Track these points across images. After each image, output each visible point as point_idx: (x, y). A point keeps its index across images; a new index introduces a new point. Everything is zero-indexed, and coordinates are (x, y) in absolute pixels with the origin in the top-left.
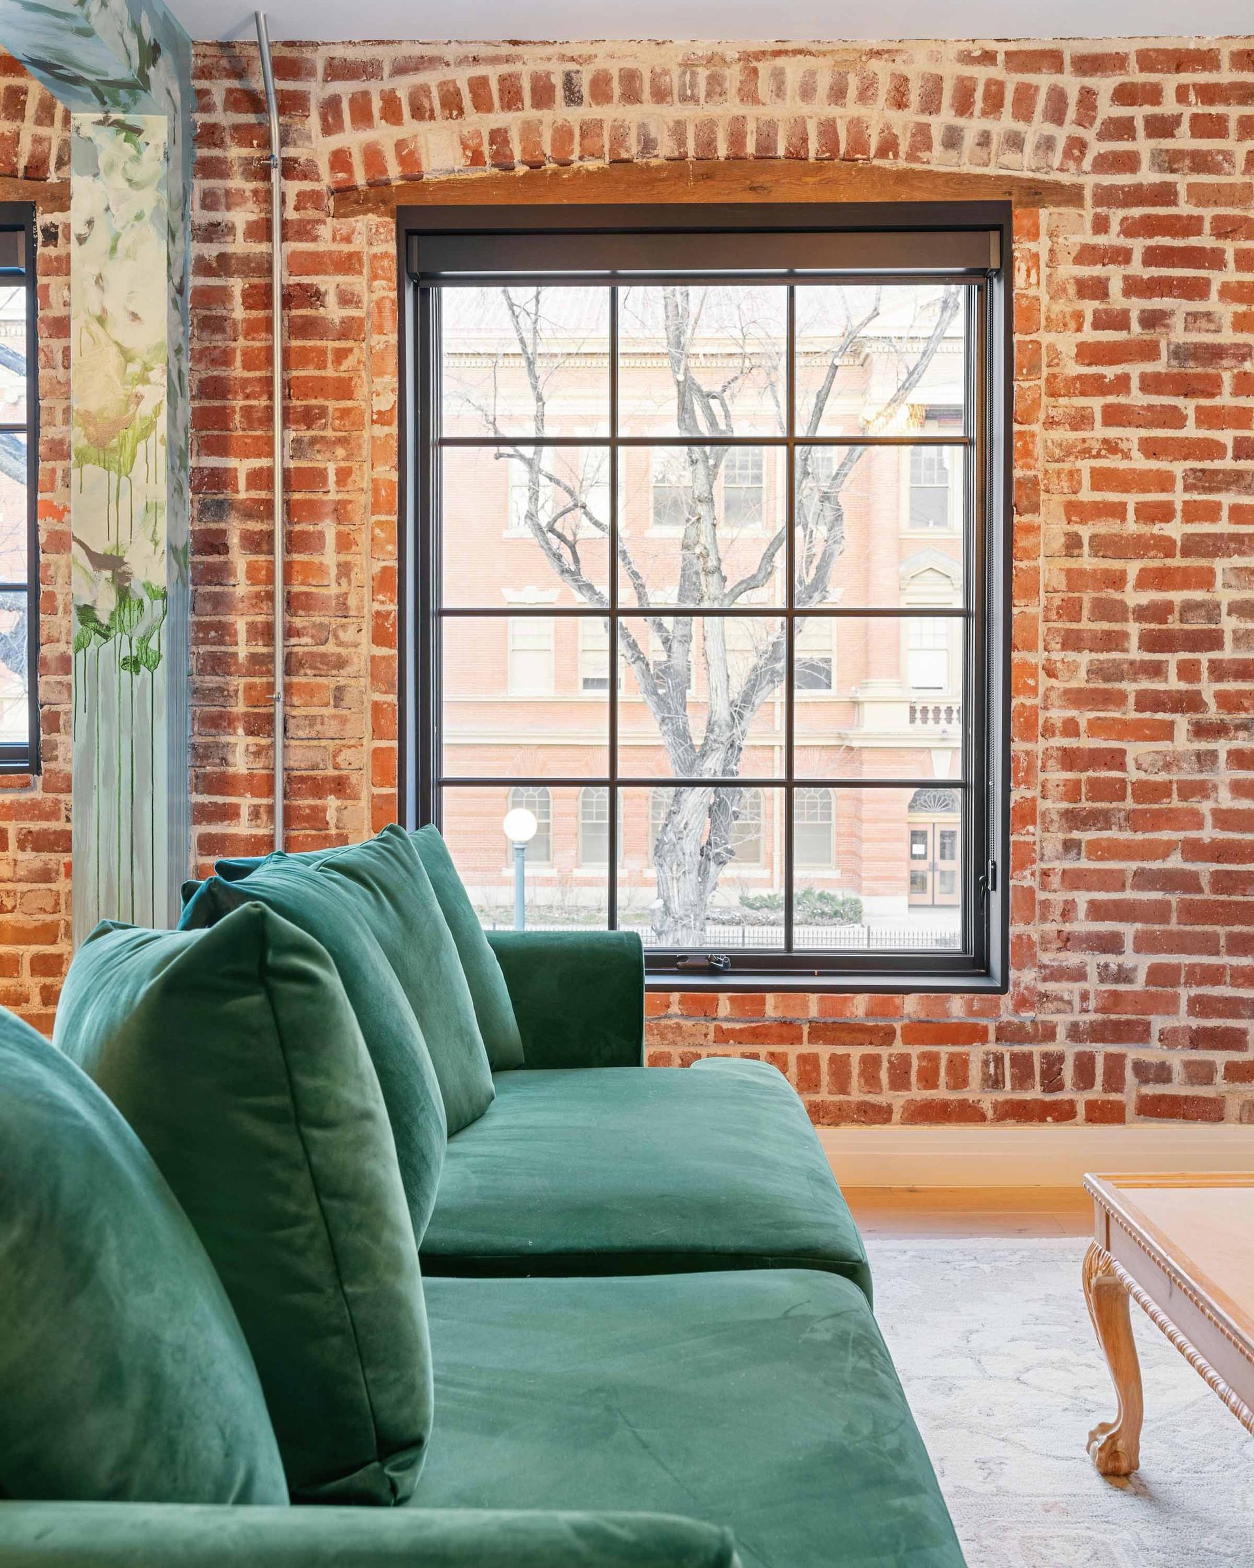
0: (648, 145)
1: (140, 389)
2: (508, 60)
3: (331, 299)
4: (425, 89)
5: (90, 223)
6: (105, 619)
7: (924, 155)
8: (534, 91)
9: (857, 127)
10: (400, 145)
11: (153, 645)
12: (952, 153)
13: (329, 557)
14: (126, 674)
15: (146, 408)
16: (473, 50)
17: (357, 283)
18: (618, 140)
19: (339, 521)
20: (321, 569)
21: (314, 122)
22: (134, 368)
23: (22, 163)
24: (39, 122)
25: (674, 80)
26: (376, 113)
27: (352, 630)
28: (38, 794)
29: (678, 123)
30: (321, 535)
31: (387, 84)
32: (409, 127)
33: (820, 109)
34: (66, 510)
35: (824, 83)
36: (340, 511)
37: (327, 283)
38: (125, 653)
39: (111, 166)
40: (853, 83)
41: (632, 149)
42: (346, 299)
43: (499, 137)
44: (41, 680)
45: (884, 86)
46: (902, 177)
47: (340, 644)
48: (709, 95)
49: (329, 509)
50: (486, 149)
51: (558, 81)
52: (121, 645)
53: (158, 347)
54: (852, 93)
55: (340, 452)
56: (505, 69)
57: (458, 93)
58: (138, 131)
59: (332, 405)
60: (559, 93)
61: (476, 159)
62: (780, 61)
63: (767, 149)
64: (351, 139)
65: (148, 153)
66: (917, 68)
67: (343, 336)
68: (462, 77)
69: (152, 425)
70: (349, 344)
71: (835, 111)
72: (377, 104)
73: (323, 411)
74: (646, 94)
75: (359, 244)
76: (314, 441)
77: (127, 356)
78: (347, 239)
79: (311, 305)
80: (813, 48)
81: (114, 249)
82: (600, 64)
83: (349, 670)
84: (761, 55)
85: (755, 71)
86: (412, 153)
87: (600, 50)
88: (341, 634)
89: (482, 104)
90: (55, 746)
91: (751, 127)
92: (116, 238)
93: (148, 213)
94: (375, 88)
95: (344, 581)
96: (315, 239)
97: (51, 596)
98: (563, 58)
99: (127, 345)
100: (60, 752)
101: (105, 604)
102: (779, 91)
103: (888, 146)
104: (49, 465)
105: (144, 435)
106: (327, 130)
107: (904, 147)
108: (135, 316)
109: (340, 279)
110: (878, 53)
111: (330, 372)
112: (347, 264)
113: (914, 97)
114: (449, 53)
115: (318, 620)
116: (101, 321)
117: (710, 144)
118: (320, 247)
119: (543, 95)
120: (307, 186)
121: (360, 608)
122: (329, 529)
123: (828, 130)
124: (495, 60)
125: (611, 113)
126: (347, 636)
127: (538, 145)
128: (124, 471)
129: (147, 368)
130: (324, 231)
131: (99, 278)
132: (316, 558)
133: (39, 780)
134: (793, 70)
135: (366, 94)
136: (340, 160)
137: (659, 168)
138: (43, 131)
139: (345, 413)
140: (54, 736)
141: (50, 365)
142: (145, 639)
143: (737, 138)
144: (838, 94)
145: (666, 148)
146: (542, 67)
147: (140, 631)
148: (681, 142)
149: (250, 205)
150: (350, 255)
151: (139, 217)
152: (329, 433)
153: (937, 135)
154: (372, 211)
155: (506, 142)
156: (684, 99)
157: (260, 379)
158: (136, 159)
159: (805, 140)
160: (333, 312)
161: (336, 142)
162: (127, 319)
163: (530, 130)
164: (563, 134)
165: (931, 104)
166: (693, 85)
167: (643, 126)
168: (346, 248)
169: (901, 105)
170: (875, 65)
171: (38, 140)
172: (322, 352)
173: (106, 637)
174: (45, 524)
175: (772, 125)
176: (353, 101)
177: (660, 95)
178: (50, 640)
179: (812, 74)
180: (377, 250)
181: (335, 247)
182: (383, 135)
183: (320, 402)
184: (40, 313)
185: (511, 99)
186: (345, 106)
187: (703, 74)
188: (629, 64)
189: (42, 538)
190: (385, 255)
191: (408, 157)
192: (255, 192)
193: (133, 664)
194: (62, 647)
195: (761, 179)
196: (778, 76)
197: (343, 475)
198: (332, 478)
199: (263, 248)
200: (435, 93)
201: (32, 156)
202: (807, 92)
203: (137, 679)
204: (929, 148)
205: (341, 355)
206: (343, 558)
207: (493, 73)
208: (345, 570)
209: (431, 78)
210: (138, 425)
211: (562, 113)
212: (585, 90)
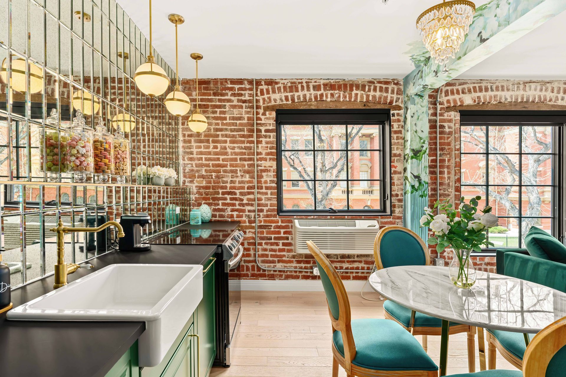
0: (506, 99)
1: (423, 145)
2: (480, 83)
3: (447, 128)
4: (465, 89)
5: (414, 114)
6: (416, 188)
7: (557, 102)
8: (485, 89)
9: (545, 96)
10: (460, 99)
11: (426, 192)
12: (563, 101)
13: (446, 175)
14: (420, 198)
15: (424, 149)
16: (474, 81)
17: (452, 125)
18: (501, 98)
19: (448, 169)
20: (445, 178)
21: (443, 94)
22: (422, 141)
23: (388, 101)
24: (391, 94)
25: (511, 87)
26: (455, 93)
27: (451, 189)
28: (391, 220)
29: (511, 95)
30: (444, 171)
31: (457, 87)
32: (462, 95)
33: (537, 93)
34: (397, 166)
35: (539, 88)
36: (448, 167)
37: (446, 124)
38: (420, 194)
39: (418, 103)
40: (544, 88)
41: (503, 100)
42: (450, 127)
43: (479, 97)
44: (392, 198)
45: (550, 89)
46: (553, 106)
47: (448, 192)
48: (517, 90)
49: (446, 167)
50: (476, 100)
51: (489, 87)
52: (420, 193)
53: (427, 137)
54: (544, 90)
55: (448, 156)
56: (479, 85)
57: (471, 89)
58: (423, 97)
59: (446, 147)
60: (490, 89)
61: (475, 101)
62: (530, 84)
63: (528, 100)
64: (450, 97)
65: (425, 101)
66: (556, 85)
67: (449, 134)
68: (471, 86)
69: (425, 152)
70: (450, 136)
71: (541, 93)
72: (455, 91)
73: (445, 149)
74: (505, 90)
75: (452, 117)
76: (443, 154)
77: (421, 138)
78: (450, 116)
79: (443, 129)
80: (536, 81)
81: (418, 119)
82: (497, 84)
83: (450, 197)
84: (527, 83)
85: (526, 86)
86: (462, 100)
87: (497, 81)
88: (449, 190)
89: (475, 91)
90: (395, 211)
91: (525, 96)
92: (419, 116)
93: (425, 112)
94: (455, 88)
95: (449, 180)
96: (444, 116)
97: (394, 183)
98: (490, 83)
99: (421, 136)
100: (396, 212)
101: (417, 185)
102: (530, 90)
103: (550, 100)
104: (394, 158)
105: (424, 153)
106: (446, 96)
107: (553, 100)
108: (422, 131)
109: (448, 124)
110: (549, 83)
111: (446, 141)
112: (450, 121)
113: (555, 91)
114: (469, 82)
115: (444, 187)
116: (416, 132)
117: (517, 99)
118: (445, 118)
119: (487, 90)
120: (442, 106)
121: (452, 185)
122: (446, 170)
123: (540, 97)
124: (478, 83)
125: (499, 93)
126: (450, 190)
127: (486, 99)
128: (420, 160)
129: (424, 141)
130: (446, 114)
131: (415, 124)
132: (443, 176)
133: (392, 217)
134: (533, 85)
135: (453, 89)
136: (448, 101)
137: (507, 103)
138: (392, 95)
139: (449, 149)
140: (395, 209)
141: (394, 139)
142: (424, 192)
143: (523, 98)
144: (541, 90)
145: (509, 100)
146: (486, 84)
147: (423, 190)
148: (512, 99)
149: (432, 110)
150: (451, 119)
151: (423, 113)
152: (446, 152)
153: (560, 98)
154: (453, 111)
155: (480, 98)
156: (512, 91)
157: (433, 142)
158: (422, 102)
159: (535, 99)
160: (447, 130)
161: (447, 98)
162: (421, 132)
163: (485, 97)
164: (491, 97)
165: (558, 92)
166: (514, 88)
167: (505, 96)
168: (450, 118)
169: (553, 92)
170: (548, 85)
171: (391, 97)
172: (445, 137)
173: (417, 191)
174: (393, 169)
175: (529, 96)
176: (451, 90)
177: (508, 90)
178: (394, 191)
179: (536, 86)
180: (456, 118)
181: (448, 118)
182: (457, 97)
183: (444, 146)
184: (392, 130)
185: (481, 90)
186: (449, 91)
187: (516, 86)
188: (503, 84)
189: (392, 172)
190: (458, 119)
191: (462, 101)
192: (433, 107)
193: (422, 196)
194: (396, 192)
195: (526, 106)
196: (530, 87)
197: (449, 160)
198: (447, 161)
199: (435, 118)
200: (466, 89)
201: (390, 100)
202: (535, 90)
203: (423, 199)
204: (558, 100)
205: (448, 138)
206: (448, 176)
207: (477, 85)
208: (449, 178)
209: (465, 86)
210: (423, 152)
211: (490, 93)
212: (494, 89)
